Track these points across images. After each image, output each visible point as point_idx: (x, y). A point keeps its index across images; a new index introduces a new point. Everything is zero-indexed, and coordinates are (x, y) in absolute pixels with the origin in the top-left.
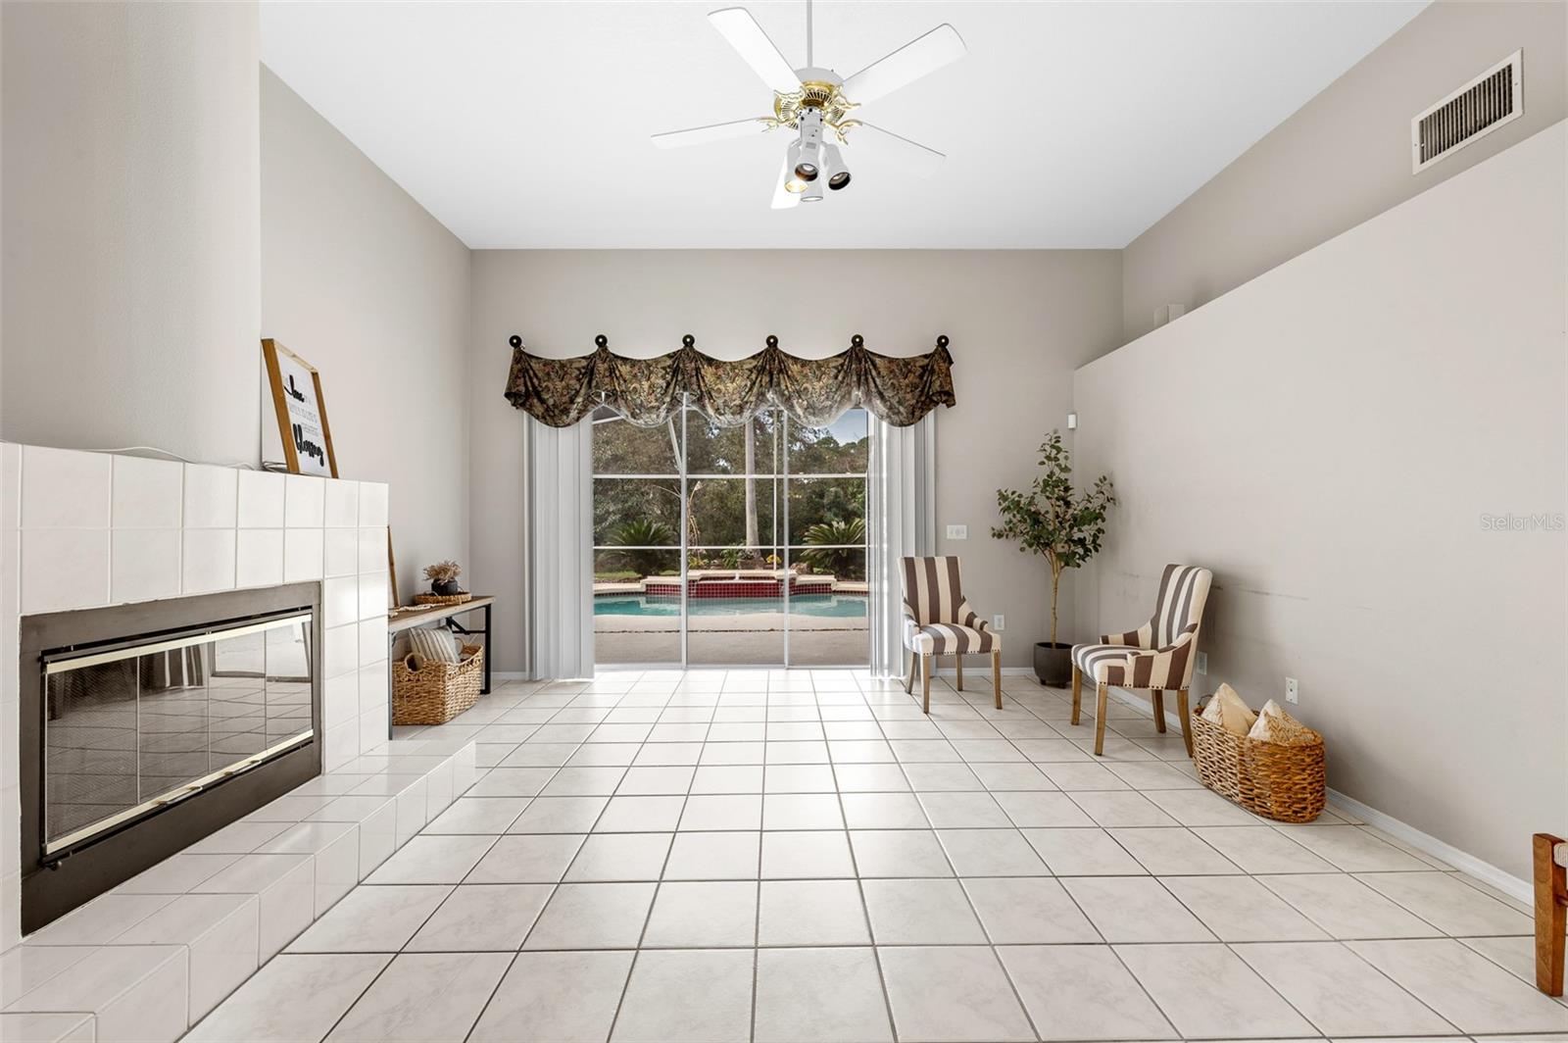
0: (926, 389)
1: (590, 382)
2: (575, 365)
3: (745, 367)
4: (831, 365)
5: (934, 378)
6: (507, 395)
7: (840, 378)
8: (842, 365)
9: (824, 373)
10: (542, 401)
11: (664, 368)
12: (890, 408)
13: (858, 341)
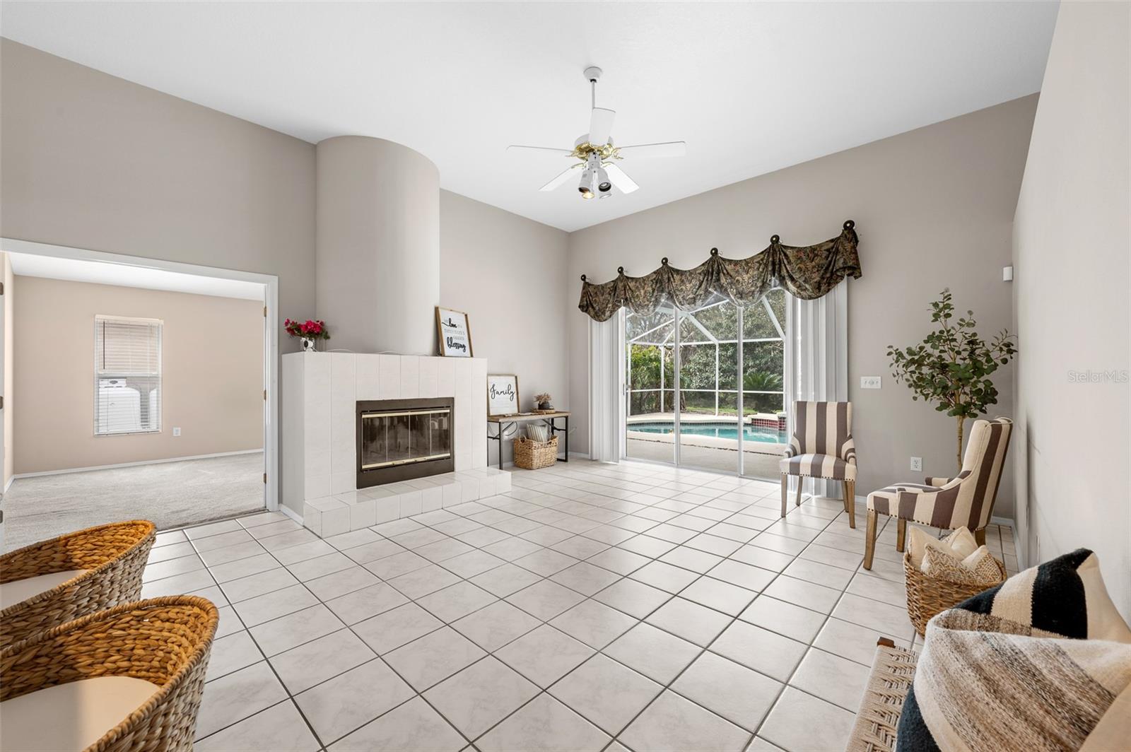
0: (831, 268)
1: (614, 295)
2: (609, 286)
3: (697, 272)
4: (755, 261)
5: (838, 257)
6: (580, 307)
7: (761, 270)
8: (762, 260)
9: (750, 267)
10: (593, 308)
11: (652, 281)
12: (799, 287)
13: (775, 240)
